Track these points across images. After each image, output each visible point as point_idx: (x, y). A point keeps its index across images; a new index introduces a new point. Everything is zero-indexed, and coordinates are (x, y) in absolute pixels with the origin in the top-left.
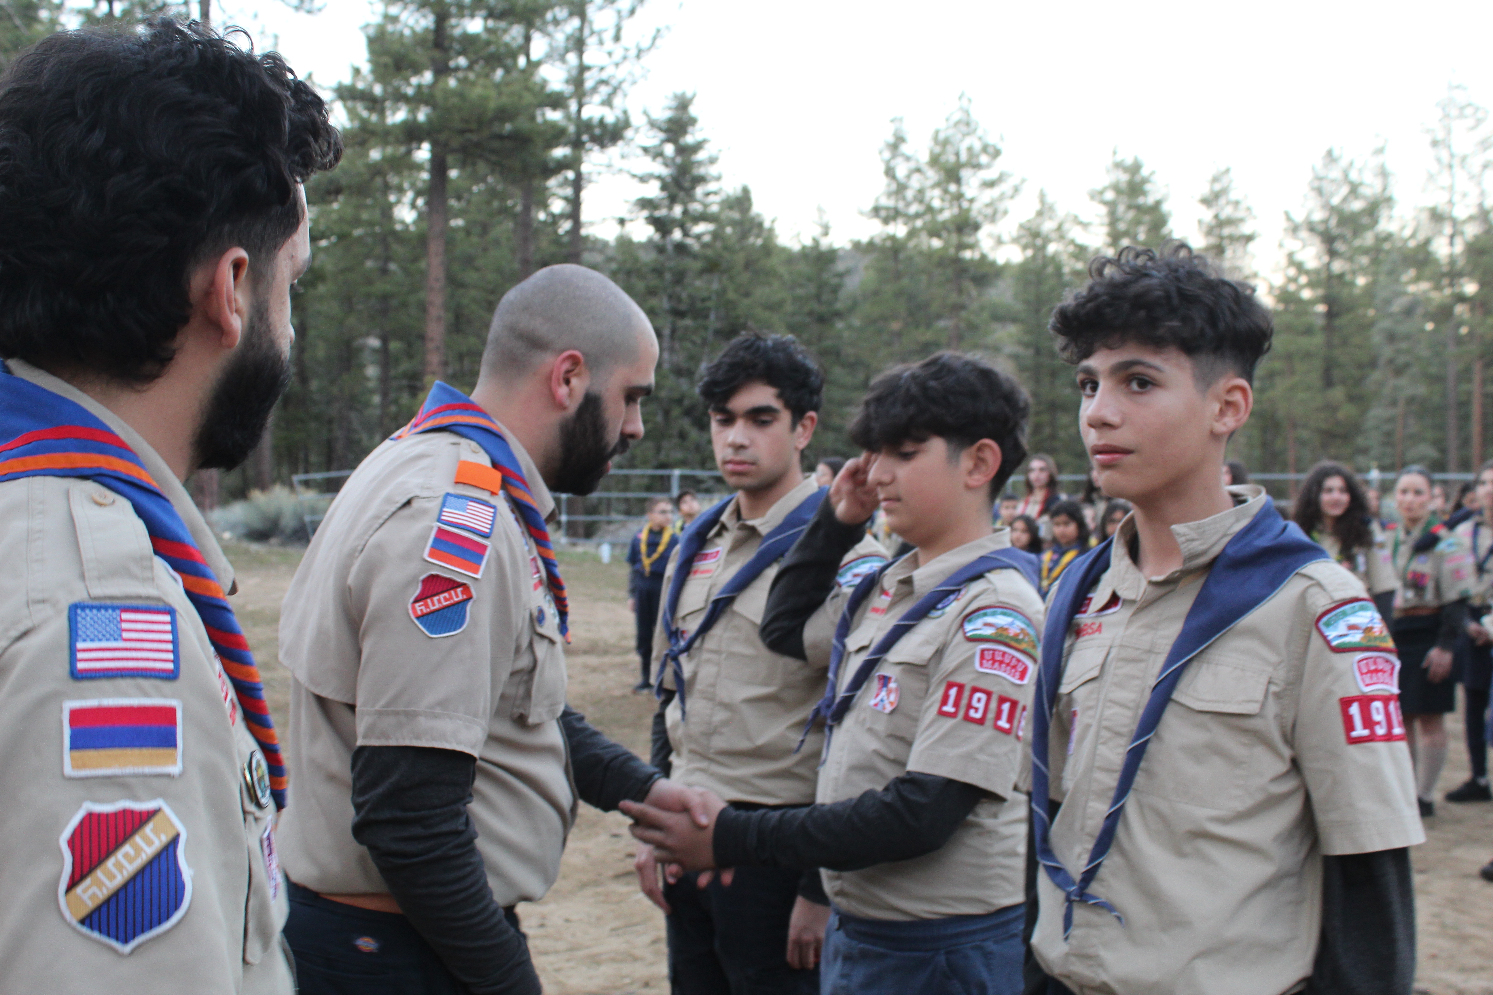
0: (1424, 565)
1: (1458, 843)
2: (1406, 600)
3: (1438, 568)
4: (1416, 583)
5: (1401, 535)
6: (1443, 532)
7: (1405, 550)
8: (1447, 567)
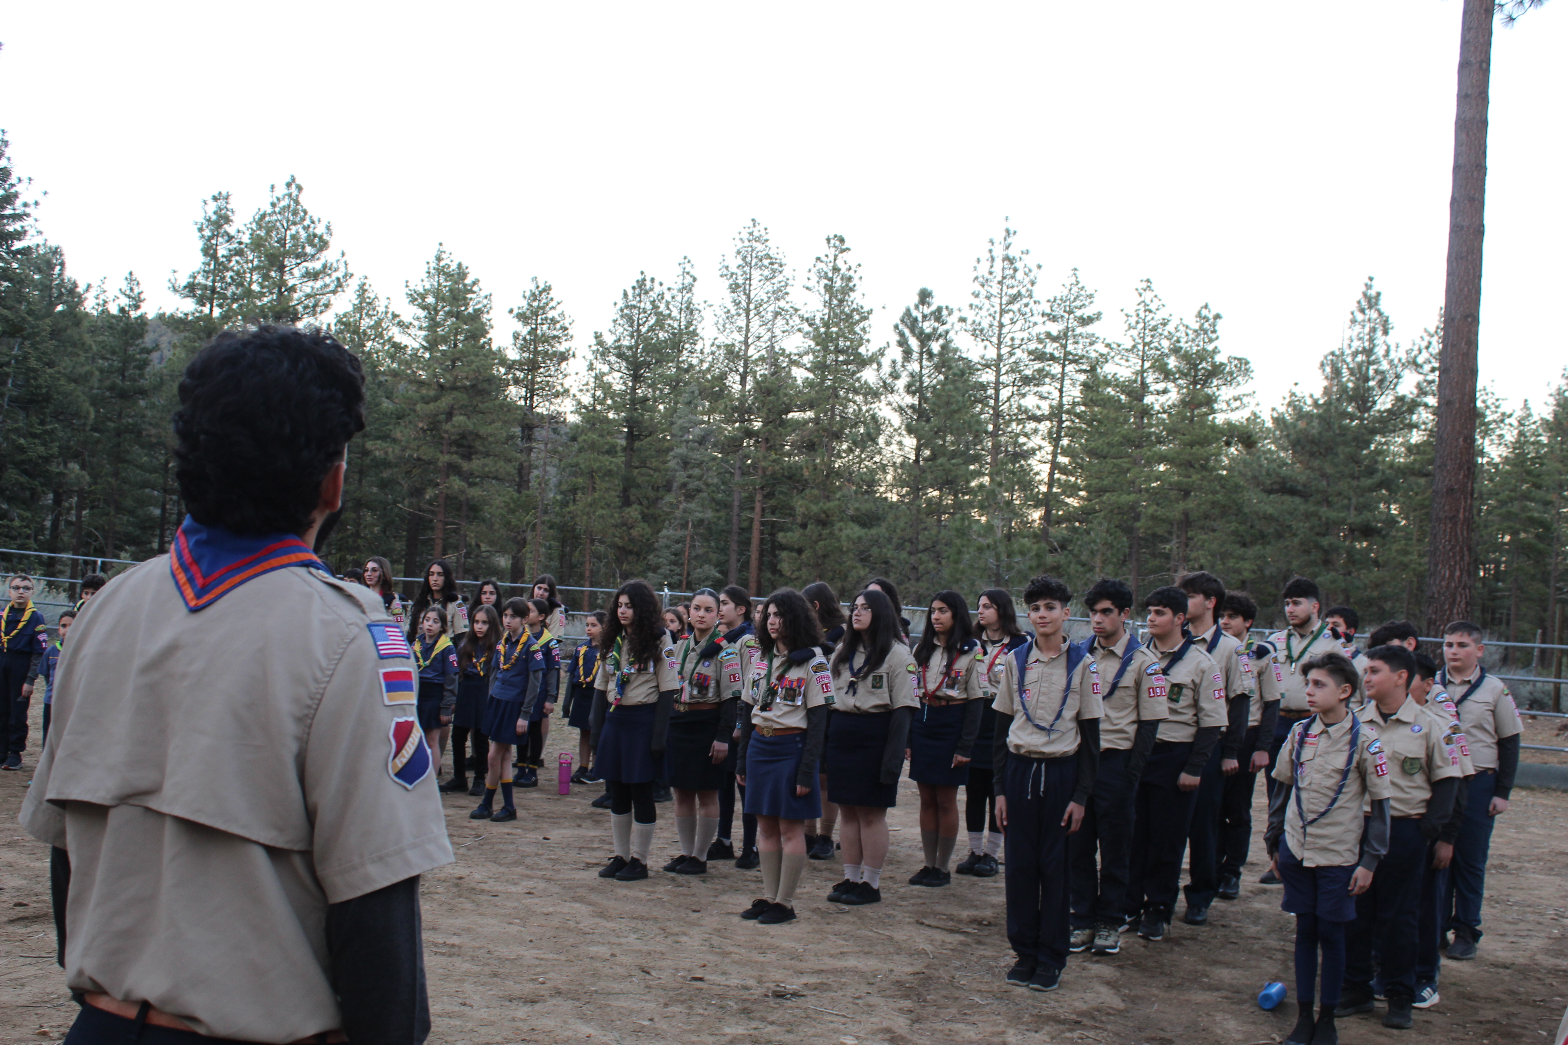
0: (707, 669)
1: (724, 892)
2: (692, 697)
3: (719, 673)
4: (701, 683)
5: (692, 644)
6: (724, 643)
7: (693, 656)
8: (726, 672)
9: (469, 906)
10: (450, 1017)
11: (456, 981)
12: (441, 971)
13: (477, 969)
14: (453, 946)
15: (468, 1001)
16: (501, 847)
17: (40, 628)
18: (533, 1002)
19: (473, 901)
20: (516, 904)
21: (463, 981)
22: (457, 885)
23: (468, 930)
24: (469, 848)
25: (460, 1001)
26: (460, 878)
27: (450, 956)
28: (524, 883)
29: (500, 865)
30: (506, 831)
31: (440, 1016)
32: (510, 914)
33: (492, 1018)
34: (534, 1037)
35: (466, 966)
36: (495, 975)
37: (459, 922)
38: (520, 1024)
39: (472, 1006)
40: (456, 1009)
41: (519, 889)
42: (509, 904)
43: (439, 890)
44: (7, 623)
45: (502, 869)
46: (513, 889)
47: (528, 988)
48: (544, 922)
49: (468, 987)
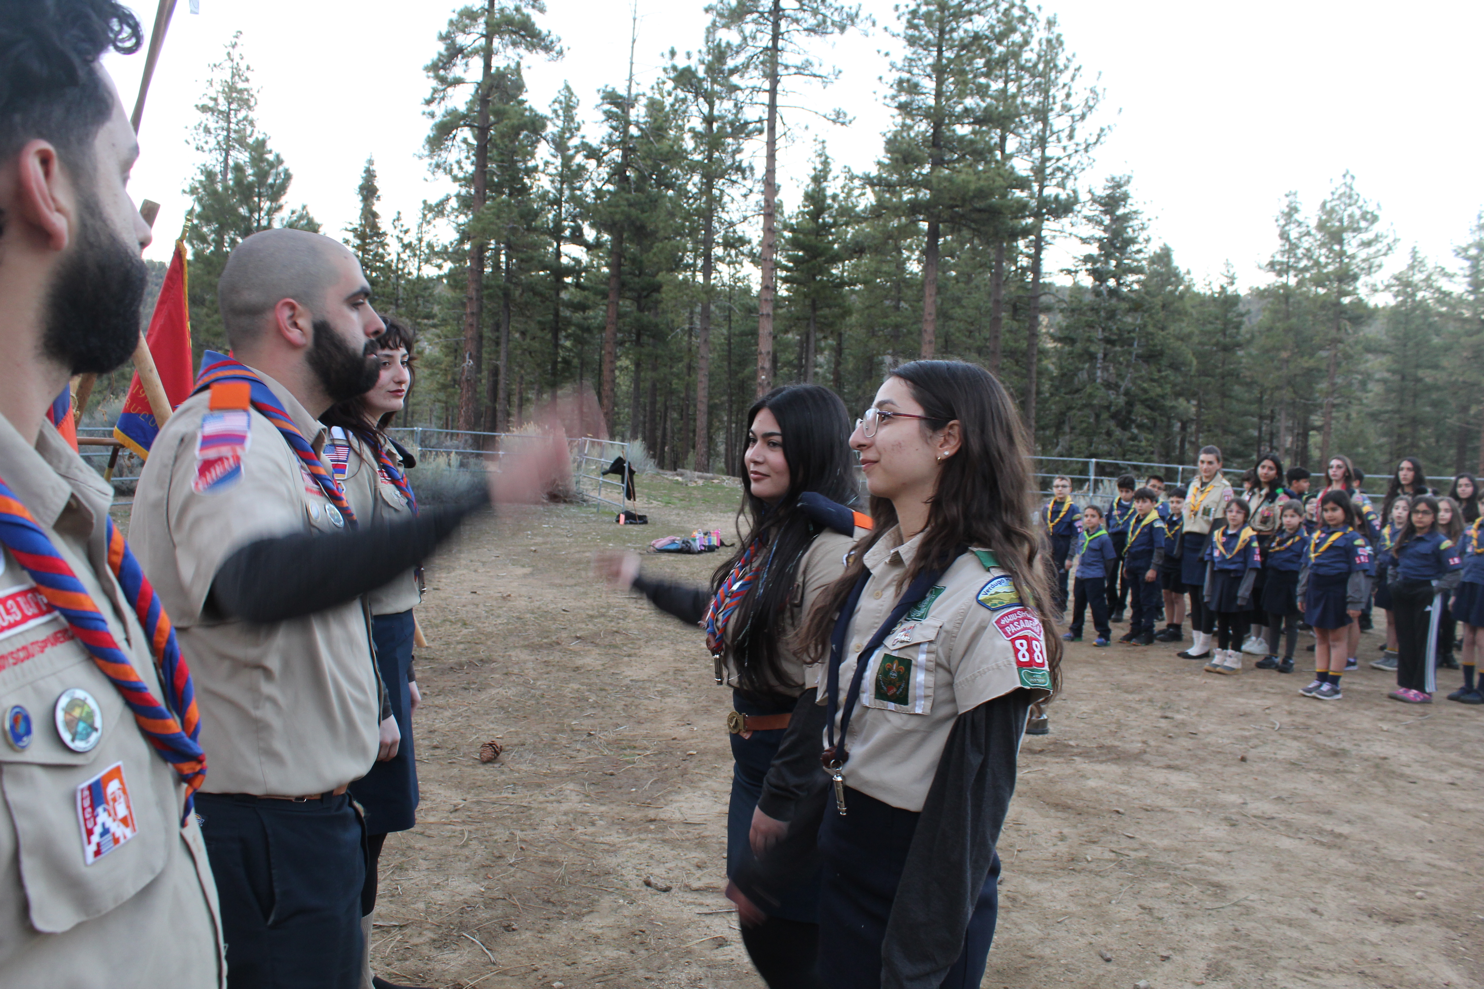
9: (1379, 790)
10: (1290, 925)
11: (1320, 879)
12: (1310, 864)
13: (1351, 867)
14: (1340, 835)
15: (1320, 908)
16: (1444, 728)
17: (1076, 516)
18: (1398, 922)
19: (1386, 786)
20: (1432, 795)
21: (1327, 881)
22: (1377, 766)
23: (1364, 819)
24: (1408, 727)
25: (1312, 905)
26: (1385, 758)
27: (1330, 847)
28: (1452, 772)
29: (1434, 748)
30: (1459, 711)
31: (1279, 922)
32: (1420, 806)
33: (1338, 936)
34: (1377, 971)
35: (1342, 862)
36: (1368, 878)
37: (1360, 808)
38: (1367, 949)
39: (1321, 915)
40: (1302, 915)
41: (1444, 778)
42: (1425, 794)
43: (1355, 770)
44: (1053, 513)
45: (1434, 753)
46: (1437, 776)
47: (1397, 901)
48: (1455, 820)
49: (1330, 890)
